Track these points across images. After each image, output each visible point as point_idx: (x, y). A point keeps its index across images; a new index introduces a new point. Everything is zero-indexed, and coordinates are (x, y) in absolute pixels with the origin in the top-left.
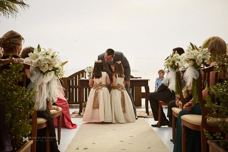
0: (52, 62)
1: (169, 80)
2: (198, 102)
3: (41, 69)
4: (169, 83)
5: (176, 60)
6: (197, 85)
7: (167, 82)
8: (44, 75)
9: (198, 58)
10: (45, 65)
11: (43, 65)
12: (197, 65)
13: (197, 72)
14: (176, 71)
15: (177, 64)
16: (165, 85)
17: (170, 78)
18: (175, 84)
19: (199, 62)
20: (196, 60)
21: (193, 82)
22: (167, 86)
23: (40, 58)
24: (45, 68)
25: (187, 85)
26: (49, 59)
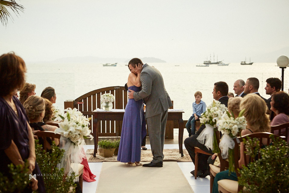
0: (84, 132)
1: (205, 137)
2: (233, 171)
3: (72, 140)
4: (205, 140)
5: (214, 116)
6: (233, 154)
7: (204, 139)
8: (75, 146)
9: (233, 129)
10: (77, 136)
11: (74, 136)
12: (232, 135)
13: (233, 142)
14: (213, 127)
15: (215, 120)
16: (201, 143)
17: (207, 135)
18: (213, 141)
19: (234, 133)
20: (232, 131)
21: (229, 151)
22: (203, 144)
23: (70, 130)
24: (76, 139)
25: (223, 153)
26: (80, 129)
